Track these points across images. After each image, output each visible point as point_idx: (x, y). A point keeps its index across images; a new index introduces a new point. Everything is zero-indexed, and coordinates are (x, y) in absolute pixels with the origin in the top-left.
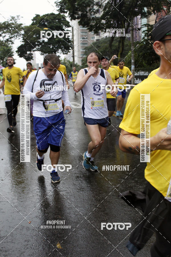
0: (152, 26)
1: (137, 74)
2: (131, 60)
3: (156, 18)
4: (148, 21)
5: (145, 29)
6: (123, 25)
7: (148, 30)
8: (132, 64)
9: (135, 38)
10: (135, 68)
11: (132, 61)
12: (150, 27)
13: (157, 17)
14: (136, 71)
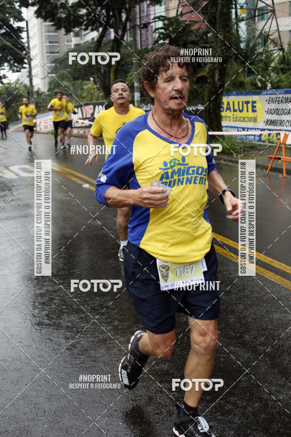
0: (169, 19)
1: (147, 107)
2: (133, 83)
3: (178, 5)
4: (167, 9)
5: (160, 24)
6: (118, 19)
7: (165, 27)
8: (135, 90)
9: (144, 41)
10: (141, 97)
11: (136, 84)
12: (166, 22)
13: (179, 3)
14: (145, 102)
